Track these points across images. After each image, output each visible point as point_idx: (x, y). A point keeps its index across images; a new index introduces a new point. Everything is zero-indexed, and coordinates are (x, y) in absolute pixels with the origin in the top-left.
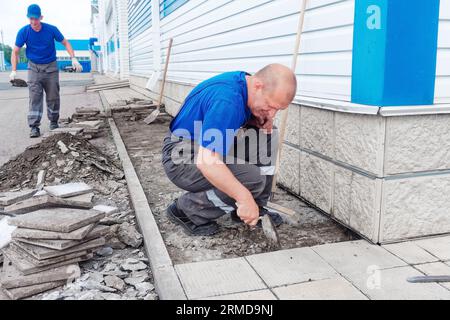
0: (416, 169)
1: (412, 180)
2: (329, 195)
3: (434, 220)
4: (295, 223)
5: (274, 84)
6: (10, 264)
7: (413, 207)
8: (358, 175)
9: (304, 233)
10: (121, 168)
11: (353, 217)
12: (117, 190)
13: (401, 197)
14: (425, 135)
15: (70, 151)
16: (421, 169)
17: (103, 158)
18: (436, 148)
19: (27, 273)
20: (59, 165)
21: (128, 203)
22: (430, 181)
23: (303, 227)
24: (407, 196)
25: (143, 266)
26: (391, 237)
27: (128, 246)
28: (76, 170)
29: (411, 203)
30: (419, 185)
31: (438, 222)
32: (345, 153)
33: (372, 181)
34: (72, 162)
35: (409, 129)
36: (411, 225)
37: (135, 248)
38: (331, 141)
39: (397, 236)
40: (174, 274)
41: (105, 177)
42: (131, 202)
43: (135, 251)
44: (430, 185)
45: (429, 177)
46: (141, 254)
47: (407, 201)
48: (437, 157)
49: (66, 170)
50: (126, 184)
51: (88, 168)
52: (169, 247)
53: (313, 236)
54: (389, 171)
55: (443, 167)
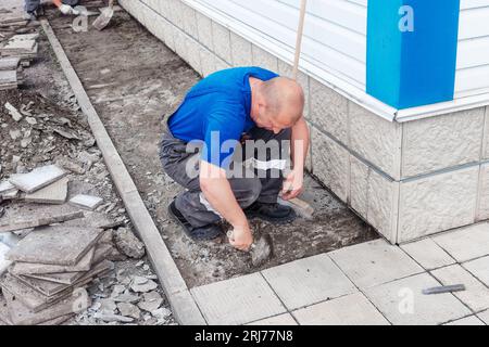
0: (435, 168)
1: (430, 179)
2: (345, 183)
3: (455, 214)
4: (309, 216)
5: (278, 107)
6: (14, 298)
7: (432, 205)
8: (374, 173)
9: (319, 228)
10: (87, 128)
11: (370, 212)
12: (92, 166)
13: (419, 197)
14: (445, 132)
15: (24, 116)
16: (440, 167)
17: (65, 120)
18: (457, 144)
19: (37, 310)
20: (14, 137)
21: (110, 186)
22: (451, 177)
23: (317, 220)
24: (425, 196)
25: (154, 286)
26: (409, 237)
27: (128, 258)
28: (36, 143)
29: (430, 202)
30: (439, 183)
31: (458, 215)
32: (361, 145)
33: (389, 183)
34: (29, 132)
35: (428, 130)
36: (430, 223)
37: (138, 259)
38: (345, 128)
39: (416, 235)
40: (191, 300)
41: (73, 147)
42: (114, 185)
43: (139, 264)
44: (449, 181)
45: (449, 174)
46: (146, 267)
47: (425, 200)
48: (457, 153)
49: (24, 144)
50: (101, 156)
51: (51, 138)
52: (177, 260)
53: (329, 233)
54: (405, 174)
55: (464, 162)
